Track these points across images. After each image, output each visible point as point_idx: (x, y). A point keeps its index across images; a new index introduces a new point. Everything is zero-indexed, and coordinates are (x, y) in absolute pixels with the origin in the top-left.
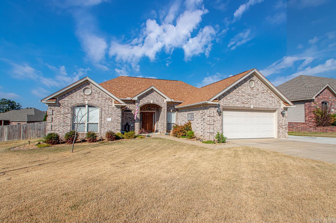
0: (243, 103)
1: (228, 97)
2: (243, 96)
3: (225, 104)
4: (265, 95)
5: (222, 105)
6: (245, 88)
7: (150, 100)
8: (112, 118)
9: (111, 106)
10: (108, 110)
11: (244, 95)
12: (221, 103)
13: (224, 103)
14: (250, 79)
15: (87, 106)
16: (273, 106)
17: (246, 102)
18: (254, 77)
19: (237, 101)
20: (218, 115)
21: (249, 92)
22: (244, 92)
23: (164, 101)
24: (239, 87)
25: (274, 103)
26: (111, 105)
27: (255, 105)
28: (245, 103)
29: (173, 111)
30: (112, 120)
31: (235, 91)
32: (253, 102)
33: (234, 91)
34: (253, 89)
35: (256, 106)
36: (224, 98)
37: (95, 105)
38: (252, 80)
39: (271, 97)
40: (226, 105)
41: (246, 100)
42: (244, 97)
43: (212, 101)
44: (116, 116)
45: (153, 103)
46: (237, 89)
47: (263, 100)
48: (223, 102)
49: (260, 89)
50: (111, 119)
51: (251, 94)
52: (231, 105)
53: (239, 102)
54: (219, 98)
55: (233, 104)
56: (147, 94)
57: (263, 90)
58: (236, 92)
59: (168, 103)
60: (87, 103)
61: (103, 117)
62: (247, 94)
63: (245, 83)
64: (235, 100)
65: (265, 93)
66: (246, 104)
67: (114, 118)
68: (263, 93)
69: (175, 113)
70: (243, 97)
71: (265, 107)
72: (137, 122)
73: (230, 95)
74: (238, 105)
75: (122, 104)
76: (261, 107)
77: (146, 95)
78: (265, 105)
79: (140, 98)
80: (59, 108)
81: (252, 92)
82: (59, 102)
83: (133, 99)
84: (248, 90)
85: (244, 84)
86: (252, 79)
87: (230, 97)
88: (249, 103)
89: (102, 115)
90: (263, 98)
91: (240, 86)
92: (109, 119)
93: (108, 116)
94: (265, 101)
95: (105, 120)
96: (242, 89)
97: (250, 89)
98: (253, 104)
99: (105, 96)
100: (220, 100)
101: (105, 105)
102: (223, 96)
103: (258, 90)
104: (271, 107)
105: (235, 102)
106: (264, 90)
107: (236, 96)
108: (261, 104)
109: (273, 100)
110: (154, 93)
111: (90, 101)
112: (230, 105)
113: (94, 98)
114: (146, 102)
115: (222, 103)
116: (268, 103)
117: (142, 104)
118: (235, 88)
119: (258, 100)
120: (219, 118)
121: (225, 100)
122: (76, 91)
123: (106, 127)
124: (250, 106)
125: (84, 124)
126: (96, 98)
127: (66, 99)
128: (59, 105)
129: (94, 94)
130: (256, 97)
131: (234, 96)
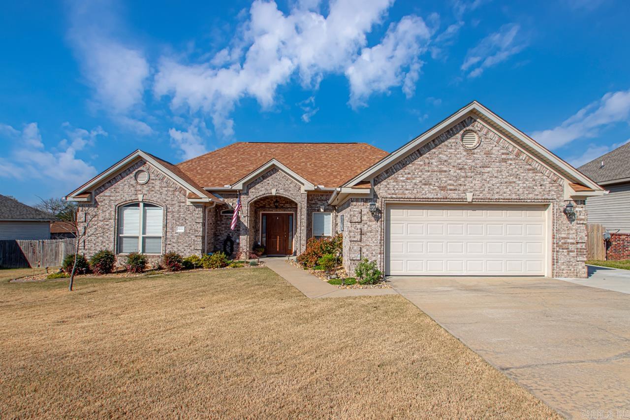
0: (443, 189)
1: (401, 175)
2: (441, 171)
3: (393, 192)
4: (511, 167)
5: (385, 194)
6: (449, 150)
7: (269, 188)
8: (185, 228)
9: (183, 204)
10: (179, 212)
11: (445, 169)
12: (381, 191)
13: (389, 191)
14: (465, 129)
15: (141, 205)
16: (536, 193)
17: (453, 185)
18: (476, 122)
19: (425, 184)
20: (373, 218)
21: (460, 161)
22: (446, 161)
23: (300, 189)
24: (433, 150)
25: (541, 185)
26: (184, 201)
28: (449, 187)
29: (324, 211)
30: (185, 231)
31: (419, 159)
32: (471, 185)
33: (419, 161)
34: (474, 154)
35: (481, 195)
36: (390, 178)
37: (155, 202)
38: (472, 131)
39: (529, 170)
40: (394, 196)
41: (450, 182)
42: (446, 173)
43: (352, 188)
44: (193, 223)
45: (277, 194)
46: (427, 155)
47: (505, 180)
48: (386, 189)
49: (494, 151)
50: (183, 228)
51: (466, 167)
53: (431, 187)
54: (377, 179)
55: (415, 191)
56: (264, 176)
57: (503, 154)
58: (421, 163)
59: (310, 194)
60: (140, 200)
61: (169, 225)
62: (454, 166)
63: (449, 141)
64: (421, 182)
65: (510, 162)
66: (451, 190)
67: (189, 227)
68: (505, 160)
69: (331, 214)
70: (443, 173)
71: (510, 197)
72: (244, 235)
73: (406, 171)
74: (429, 193)
75: (201, 198)
76: (496, 196)
77: (261, 178)
78: (510, 190)
79: (249, 185)
80: (96, 209)
81: (470, 161)
82: (95, 200)
83: (233, 188)
84: (458, 156)
85: (446, 143)
86: (470, 128)
87: (405, 176)
88: (462, 188)
89: (168, 221)
90: (505, 173)
91: (433, 148)
92: (181, 230)
93: (178, 223)
94: (511, 180)
95: (173, 231)
96: (440, 156)
97: (465, 153)
98: (472, 190)
99: (174, 183)
100: (379, 183)
101: (174, 202)
102: (387, 173)
103: (488, 153)
104: (530, 196)
105: (421, 187)
106: (508, 154)
107: (422, 171)
108: (497, 190)
109: (537, 177)
110: (278, 173)
111: (146, 195)
112: (405, 194)
113: (153, 189)
114: (261, 193)
115: (383, 190)
116: (521, 185)
117: (255, 196)
118: (418, 152)
119: (488, 180)
120: (375, 225)
121: (392, 184)
122: (123, 178)
123: (174, 244)
124: (463, 195)
125: (137, 237)
126: (157, 188)
127: (107, 193)
128: (96, 205)
129: (152, 181)
130: (482, 174)
131: (416, 173)
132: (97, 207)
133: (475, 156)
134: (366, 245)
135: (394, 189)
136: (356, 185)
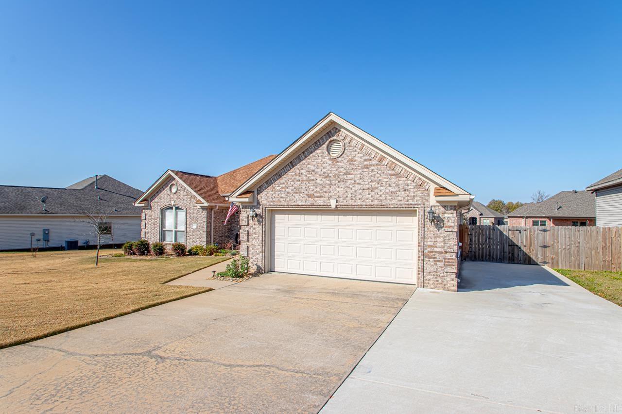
0: (310, 196)
1: (277, 185)
2: (309, 180)
3: (271, 200)
4: (374, 173)
5: (265, 202)
6: (316, 161)
11: (312, 178)
12: (263, 200)
13: (268, 200)
14: (330, 140)
15: (174, 208)
16: (400, 198)
17: (320, 193)
18: (341, 132)
19: (296, 193)
20: (256, 222)
21: (325, 170)
22: (313, 171)
24: (303, 162)
25: (405, 191)
27: (344, 199)
28: (316, 195)
30: (197, 227)
31: (291, 170)
32: (335, 192)
33: (291, 172)
34: (339, 162)
35: (345, 201)
36: (269, 188)
37: (181, 206)
39: (392, 175)
40: (272, 203)
41: (316, 190)
42: (313, 182)
43: (236, 198)
46: (298, 166)
47: (368, 186)
48: (267, 197)
49: (356, 158)
50: (196, 225)
51: (331, 175)
52: (283, 203)
53: (301, 195)
55: (288, 199)
57: (365, 160)
58: (293, 174)
60: (173, 205)
61: (188, 223)
62: (320, 175)
63: (317, 151)
64: (292, 190)
65: (372, 168)
66: (317, 197)
67: (199, 224)
68: (367, 167)
70: (311, 182)
71: (372, 203)
73: (282, 181)
74: (300, 200)
75: (203, 203)
76: (359, 203)
78: (372, 196)
81: (334, 169)
82: (150, 205)
84: (324, 165)
85: (314, 154)
86: (335, 138)
87: (281, 186)
88: (327, 195)
89: (187, 220)
90: (367, 180)
91: (303, 160)
92: (195, 226)
93: (193, 221)
94: (373, 186)
95: (190, 227)
96: (309, 166)
97: (330, 162)
98: (336, 197)
99: (190, 192)
100: (261, 192)
101: (190, 206)
102: (267, 184)
103: (352, 161)
104: (393, 202)
105: (293, 195)
106: (371, 160)
107: (293, 181)
108: (359, 196)
109: (400, 182)
111: (176, 201)
112: (280, 202)
113: (179, 197)
115: (265, 198)
116: (384, 191)
118: (290, 163)
119: (351, 186)
121: (270, 193)
122: (164, 189)
123: (191, 237)
124: (329, 201)
125: (172, 231)
126: (182, 196)
127: (156, 200)
128: (150, 208)
129: (179, 191)
130: (345, 181)
131: (289, 183)
132: (151, 210)
133: (339, 164)
134: (252, 245)
135: (272, 198)
136: (240, 195)
